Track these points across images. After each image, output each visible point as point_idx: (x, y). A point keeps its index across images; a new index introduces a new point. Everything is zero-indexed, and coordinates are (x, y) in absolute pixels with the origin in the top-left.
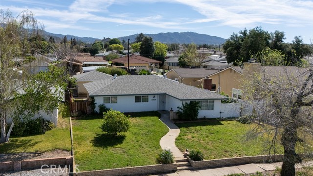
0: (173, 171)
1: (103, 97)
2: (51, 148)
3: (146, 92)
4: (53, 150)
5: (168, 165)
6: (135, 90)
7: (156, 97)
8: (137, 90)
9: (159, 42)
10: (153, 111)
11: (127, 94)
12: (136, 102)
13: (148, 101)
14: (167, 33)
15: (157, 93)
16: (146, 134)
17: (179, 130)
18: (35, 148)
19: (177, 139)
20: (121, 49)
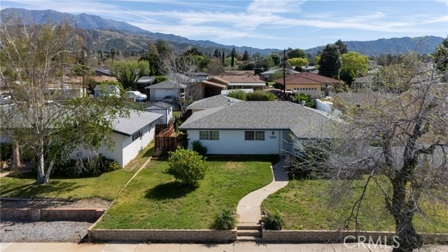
0: (230, 241)
1: (198, 131)
2: (89, 196)
3: (260, 126)
4: (90, 199)
5: (223, 231)
6: (245, 123)
7: (277, 134)
8: (249, 122)
9: (354, 52)
10: (272, 155)
11: (232, 128)
12: (246, 139)
13: (264, 139)
15: (277, 127)
16: (230, 186)
17: (286, 183)
18: (72, 193)
19: (270, 197)
20: (305, 64)
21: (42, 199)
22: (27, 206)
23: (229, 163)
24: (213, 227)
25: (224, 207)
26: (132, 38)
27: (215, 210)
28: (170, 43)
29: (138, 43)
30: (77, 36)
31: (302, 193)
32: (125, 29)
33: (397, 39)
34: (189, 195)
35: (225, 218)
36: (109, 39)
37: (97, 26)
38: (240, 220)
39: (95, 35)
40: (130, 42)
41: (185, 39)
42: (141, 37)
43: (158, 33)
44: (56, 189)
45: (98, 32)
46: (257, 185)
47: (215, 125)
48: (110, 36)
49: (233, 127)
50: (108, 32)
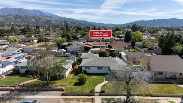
4: (60, 86)
5: (92, 93)
6: (97, 65)
7: (106, 68)
12: (98, 69)
13: (103, 69)
14: (158, 20)
16: (94, 83)
17: (107, 82)
18: (56, 85)
19: (103, 85)
20: (121, 34)
21: (49, 86)
22: (47, 88)
23: (93, 76)
24: (90, 92)
25: (92, 88)
26: (54, 20)
27: (90, 89)
28: (70, 22)
29: (57, 22)
30: (33, 19)
31: (111, 84)
32: (51, 16)
33: (160, 19)
34: (84, 85)
35: (92, 90)
36: (45, 20)
37: (40, 15)
38: (96, 91)
39: (40, 19)
40: (54, 22)
41: (75, 20)
42: (58, 19)
43: (64, 18)
44: (52, 83)
45: (41, 17)
46: (100, 82)
47: (89, 66)
48: (46, 19)
49: (94, 66)
50: (45, 18)
